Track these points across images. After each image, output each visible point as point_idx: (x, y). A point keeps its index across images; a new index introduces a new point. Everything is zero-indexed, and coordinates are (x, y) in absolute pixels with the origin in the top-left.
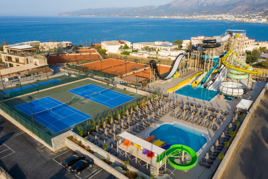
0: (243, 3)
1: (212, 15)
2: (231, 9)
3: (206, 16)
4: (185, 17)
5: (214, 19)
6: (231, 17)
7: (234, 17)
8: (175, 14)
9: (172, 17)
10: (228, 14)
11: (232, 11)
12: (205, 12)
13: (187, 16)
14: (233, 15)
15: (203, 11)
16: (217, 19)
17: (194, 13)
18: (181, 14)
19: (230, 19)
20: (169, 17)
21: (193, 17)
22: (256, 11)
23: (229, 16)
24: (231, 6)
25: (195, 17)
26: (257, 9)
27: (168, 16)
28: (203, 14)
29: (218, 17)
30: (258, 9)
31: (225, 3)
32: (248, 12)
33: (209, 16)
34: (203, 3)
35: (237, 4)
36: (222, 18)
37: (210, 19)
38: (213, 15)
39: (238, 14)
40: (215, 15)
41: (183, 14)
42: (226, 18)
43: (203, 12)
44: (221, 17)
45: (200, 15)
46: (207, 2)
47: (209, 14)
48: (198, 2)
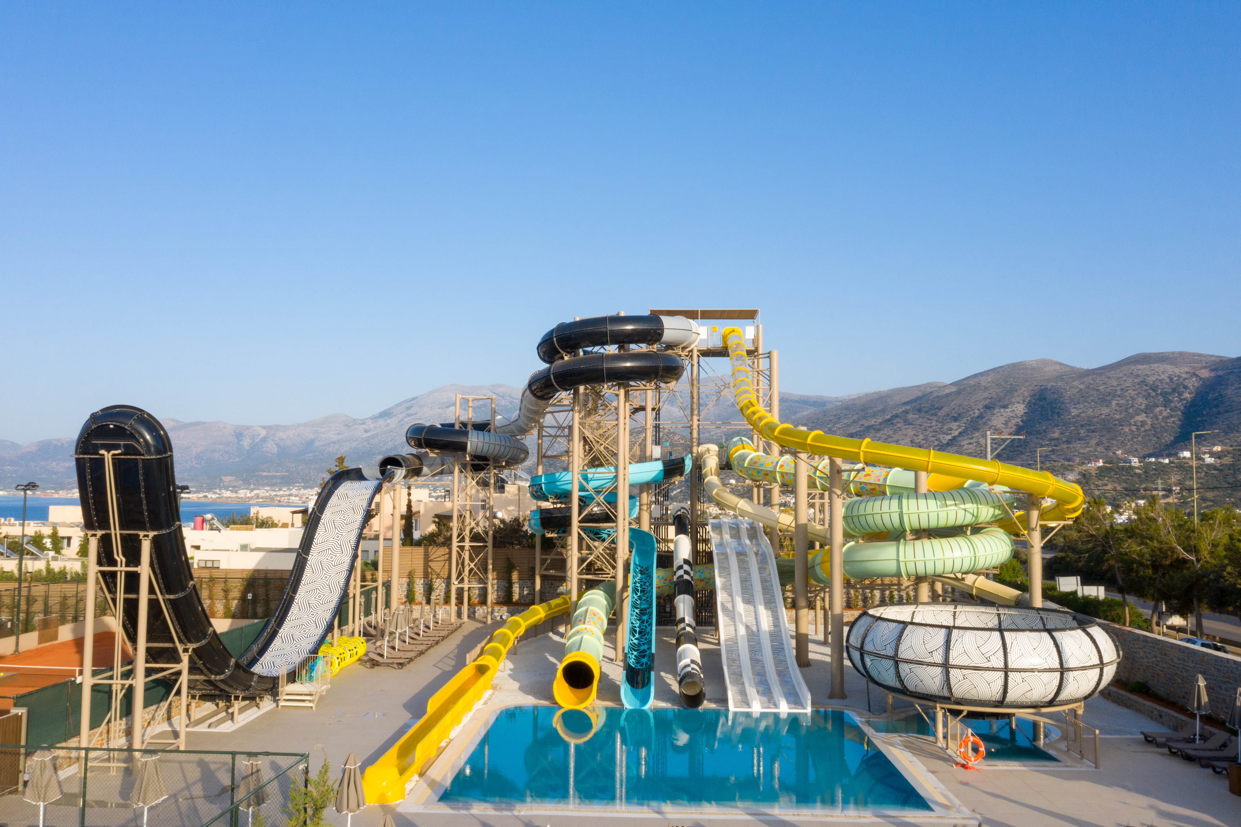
1: (305, 488)
15: (264, 474)
17: (223, 478)
21: (220, 494)
28: (268, 485)
33: (294, 491)
34: (264, 440)
43: (266, 477)
45: (252, 486)
46: (280, 434)
47: (294, 483)
48: (239, 435)
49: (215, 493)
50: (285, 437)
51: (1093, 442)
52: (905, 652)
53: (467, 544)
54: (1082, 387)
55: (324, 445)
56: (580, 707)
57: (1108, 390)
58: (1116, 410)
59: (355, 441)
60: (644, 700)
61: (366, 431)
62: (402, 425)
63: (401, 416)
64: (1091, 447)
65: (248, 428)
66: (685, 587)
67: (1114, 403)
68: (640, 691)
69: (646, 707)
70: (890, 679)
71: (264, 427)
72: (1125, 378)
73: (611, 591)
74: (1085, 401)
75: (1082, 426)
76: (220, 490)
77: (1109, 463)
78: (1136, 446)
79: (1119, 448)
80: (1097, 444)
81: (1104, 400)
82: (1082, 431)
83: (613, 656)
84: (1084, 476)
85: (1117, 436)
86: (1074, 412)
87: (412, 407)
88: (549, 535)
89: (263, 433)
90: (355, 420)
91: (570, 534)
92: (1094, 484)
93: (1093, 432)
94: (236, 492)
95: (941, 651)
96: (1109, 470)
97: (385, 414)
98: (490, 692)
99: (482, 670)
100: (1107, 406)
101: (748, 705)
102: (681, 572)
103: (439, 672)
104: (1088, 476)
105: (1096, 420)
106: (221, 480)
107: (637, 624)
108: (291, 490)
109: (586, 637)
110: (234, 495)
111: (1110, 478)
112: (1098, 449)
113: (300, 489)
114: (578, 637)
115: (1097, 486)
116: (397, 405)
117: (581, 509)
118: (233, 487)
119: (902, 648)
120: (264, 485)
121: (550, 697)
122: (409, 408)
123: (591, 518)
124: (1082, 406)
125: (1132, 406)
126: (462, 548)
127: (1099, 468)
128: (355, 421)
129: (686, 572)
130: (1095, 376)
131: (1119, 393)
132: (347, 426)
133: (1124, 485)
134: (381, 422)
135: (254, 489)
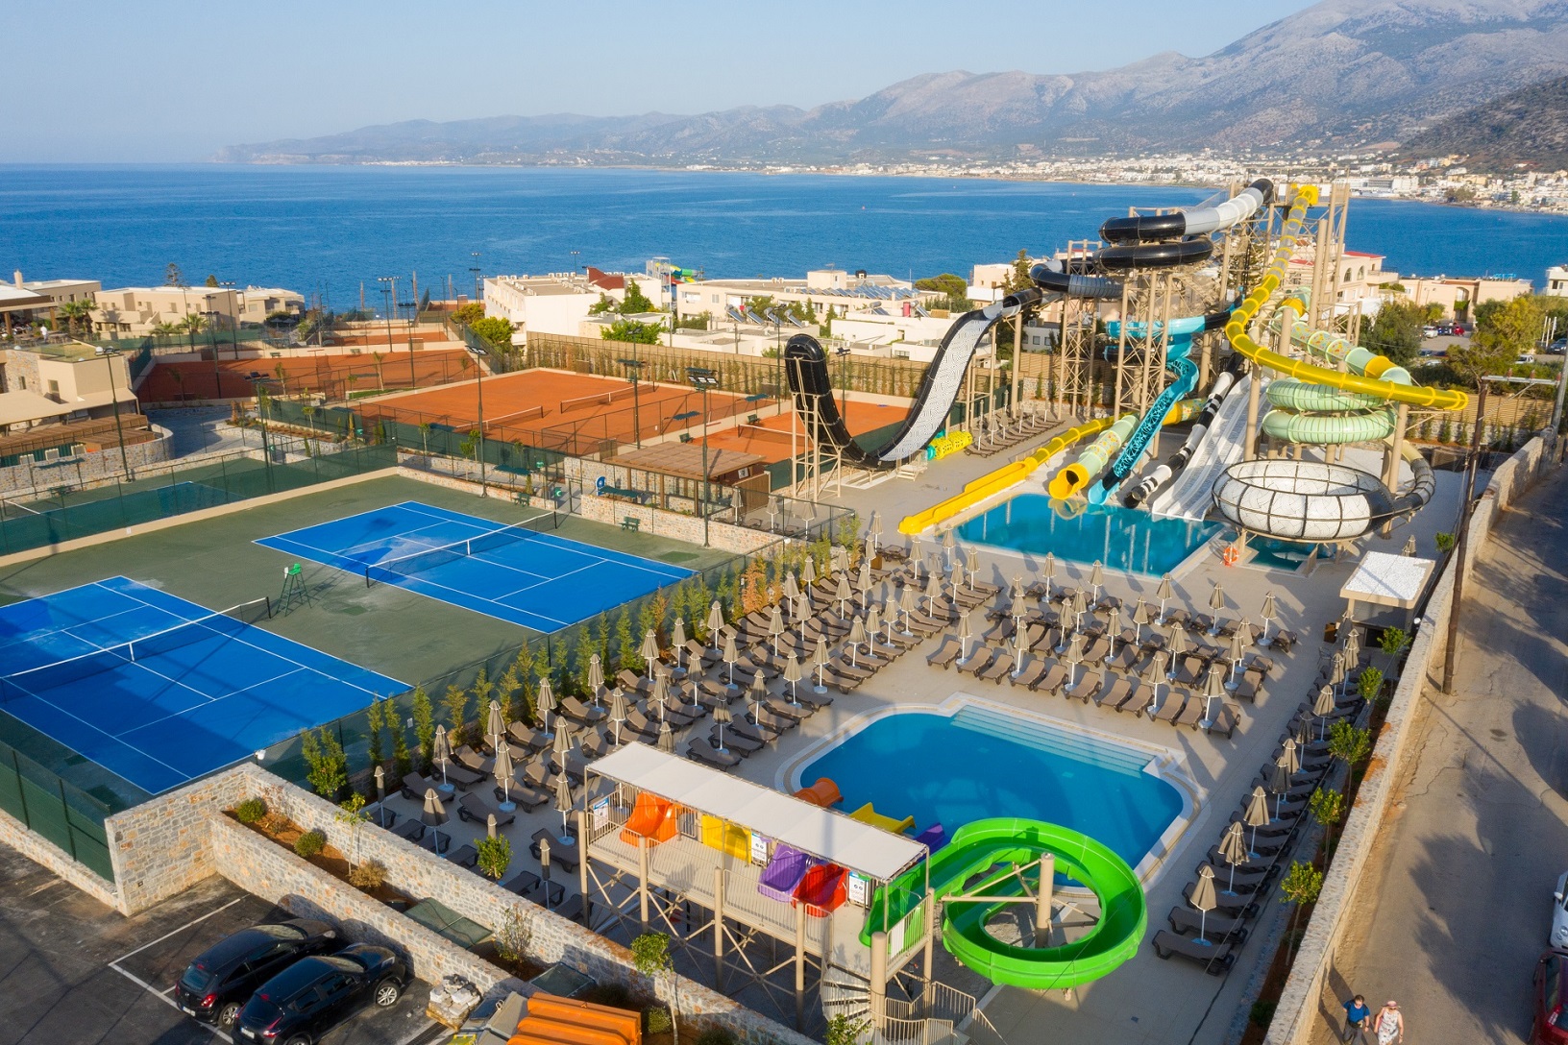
0: (1285, 92)
1: (1118, 158)
2: (1224, 127)
3: (1088, 166)
4: (972, 171)
5: (1133, 180)
6: (1228, 171)
7: (1243, 170)
8: (916, 153)
9: (897, 170)
10: (1208, 151)
11: (1227, 137)
12: (1082, 144)
13: (984, 166)
14: (1236, 159)
15: (1069, 140)
16: (1151, 179)
17: (1020, 146)
18: (951, 152)
19: (1219, 180)
20: (881, 169)
21: (1014, 169)
22: (1359, 137)
23: (1214, 164)
24: (1220, 113)
25: (1024, 169)
26: (1362, 128)
27: (874, 164)
28: (1073, 155)
29: (1156, 171)
30: (1369, 125)
31: (1186, 96)
32: (1318, 141)
33: (1104, 164)
34: (1070, 93)
35: (1254, 97)
36: (1178, 177)
37: (1112, 181)
38: (1127, 158)
39: (1263, 156)
40: (1138, 158)
41: (960, 154)
42: (1200, 174)
43: (1071, 144)
44: (1169, 170)
45: (1054, 156)
46: (1091, 85)
47: (1104, 152)
48: (1040, 89)
49: (1010, 167)
50: (1097, 89)
55: (1147, 98)
59: (1188, 90)
61: (1205, 76)
62: (1255, 65)
63: (1256, 51)
65: (1051, 78)
71: (1071, 77)
76: (1016, 162)
87: (1272, 36)
89: (1070, 84)
90: (1190, 59)
94: (1034, 166)
97: (1233, 50)
106: (1017, 148)
108: (1100, 161)
110: (1031, 171)
113: (1111, 161)
116: (1251, 35)
118: (1031, 158)
120: (1068, 155)
122: (1267, 39)
128: (1190, 62)
132: (1179, 69)
134: (1227, 61)
135: (1056, 161)
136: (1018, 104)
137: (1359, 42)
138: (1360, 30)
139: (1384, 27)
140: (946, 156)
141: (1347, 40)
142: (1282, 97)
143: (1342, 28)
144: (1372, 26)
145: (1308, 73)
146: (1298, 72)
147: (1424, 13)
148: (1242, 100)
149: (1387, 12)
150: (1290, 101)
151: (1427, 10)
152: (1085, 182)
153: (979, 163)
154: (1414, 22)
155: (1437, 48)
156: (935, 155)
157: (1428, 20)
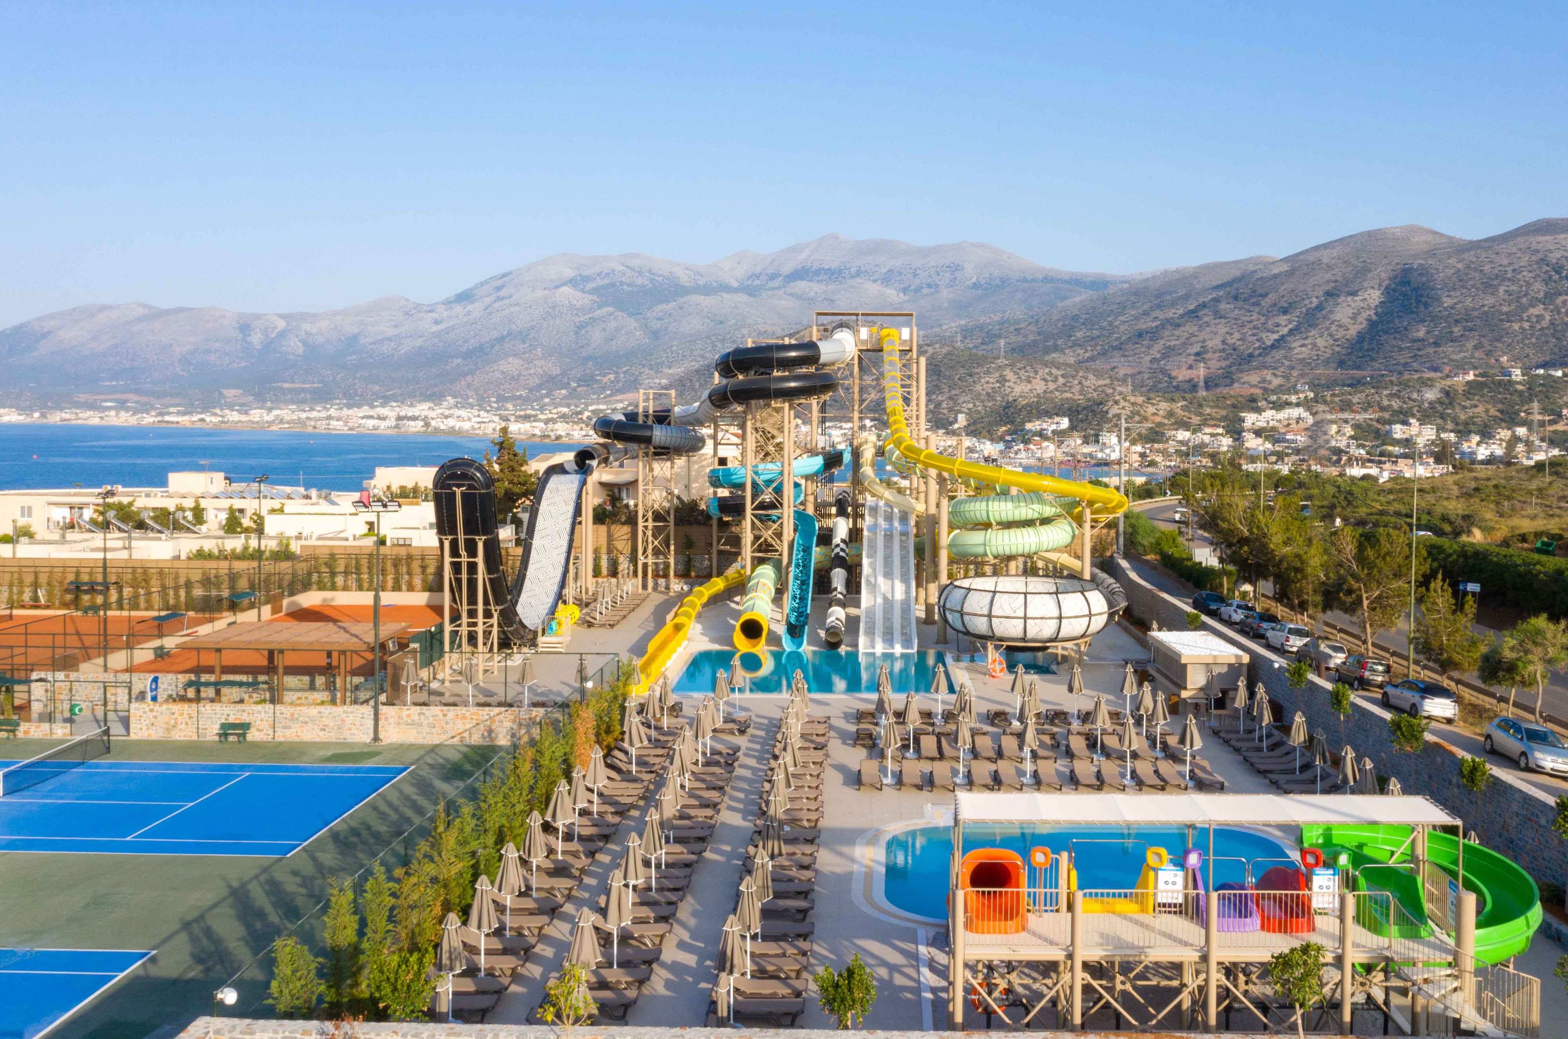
0: (524, 342)
1: (349, 406)
2: (464, 375)
3: (314, 414)
4: (167, 418)
5: (376, 428)
6: (480, 420)
7: (496, 419)
8: (82, 397)
9: (56, 418)
10: (451, 400)
11: (469, 386)
12: (303, 390)
13: (178, 413)
14: (482, 408)
15: (286, 385)
16: (397, 426)
17: (225, 392)
18: (131, 396)
19: (473, 428)
20: (36, 415)
21: (222, 416)
22: (604, 388)
23: (462, 413)
24: (458, 361)
25: (234, 416)
26: (605, 380)
27: (21, 409)
28: (293, 403)
29: (399, 418)
31: (419, 342)
32: (564, 392)
33: (333, 412)
34: (282, 335)
36: (427, 425)
37: (350, 429)
38: (359, 406)
39: (510, 406)
40: (372, 407)
41: (144, 399)
42: (451, 422)
43: (291, 391)
44: (414, 418)
45: (269, 404)
46: (307, 327)
47: (332, 399)
48: (245, 327)
49: (215, 415)
50: (314, 331)
51: (1470, 345)
52: (967, 609)
53: (650, 524)
54: (1460, 266)
55: (374, 343)
56: (754, 650)
57: (1496, 271)
58: (1504, 300)
59: (421, 337)
60: (800, 645)
61: (437, 322)
62: (490, 314)
63: (488, 300)
64: (1467, 351)
65: (258, 317)
66: (839, 561)
67: (1502, 289)
68: (796, 640)
69: (800, 650)
70: (959, 626)
71: (282, 316)
72: (1519, 255)
73: (778, 566)
74: (1464, 287)
75: (1457, 321)
76: (222, 410)
77: (1483, 377)
78: (1527, 350)
79: (1504, 353)
80: (1476, 348)
81: (1488, 286)
82: (1456, 330)
83: (780, 618)
84: (1447, 394)
85: (1502, 337)
86: (1448, 302)
87: (503, 286)
88: (726, 519)
89: (281, 324)
90: (418, 305)
91: (744, 518)
92: (1459, 404)
93: (1471, 330)
94: (246, 413)
95: (987, 607)
96: (1482, 385)
97: (464, 297)
98: (685, 643)
99: (678, 628)
100: (1493, 294)
101: (873, 647)
102: (837, 550)
103: (644, 631)
104: (1452, 394)
105: (1476, 313)
106: (221, 394)
107: (798, 592)
108: (328, 410)
109: (758, 602)
110: (244, 418)
111: (1482, 396)
112: (1476, 355)
113: (341, 409)
114: (751, 602)
115: (1464, 407)
116: (482, 284)
117: (754, 497)
118: (241, 405)
119: (965, 605)
120: (287, 402)
121: (732, 644)
122: (499, 289)
123: (762, 506)
124: (1458, 293)
125: (1526, 295)
126: (646, 527)
127: (1468, 383)
128: (418, 307)
129: (842, 550)
130: (1478, 251)
131: (1509, 275)
132: (407, 313)
133: (1500, 406)
134: (458, 309)
135: (274, 408)
136: (217, 345)
137: (591, 297)
138: (590, 286)
139: (612, 285)
140: (126, 401)
141: (579, 294)
142: (521, 347)
143: (573, 282)
144: (600, 282)
145: (545, 325)
146: (534, 323)
147: (647, 274)
148: (480, 348)
149: (613, 271)
150: (530, 351)
151: (650, 271)
152: (317, 431)
153: (171, 410)
154: (639, 281)
155: (663, 306)
156: (110, 401)
157: (652, 281)
